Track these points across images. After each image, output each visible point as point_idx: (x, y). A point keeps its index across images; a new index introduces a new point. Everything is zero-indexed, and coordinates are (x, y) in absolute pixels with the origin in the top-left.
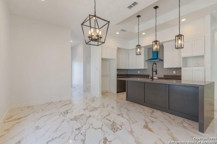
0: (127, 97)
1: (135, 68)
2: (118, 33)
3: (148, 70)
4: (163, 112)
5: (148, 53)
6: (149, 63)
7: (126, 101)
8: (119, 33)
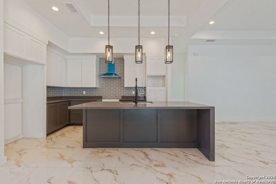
0: (86, 142)
1: (80, 86)
2: (55, 9)
3: (100, 90)
4: (155, 149)
5: (101, 65)
6: (102, 79)
7: (83, 149)
8: (59, 11)
